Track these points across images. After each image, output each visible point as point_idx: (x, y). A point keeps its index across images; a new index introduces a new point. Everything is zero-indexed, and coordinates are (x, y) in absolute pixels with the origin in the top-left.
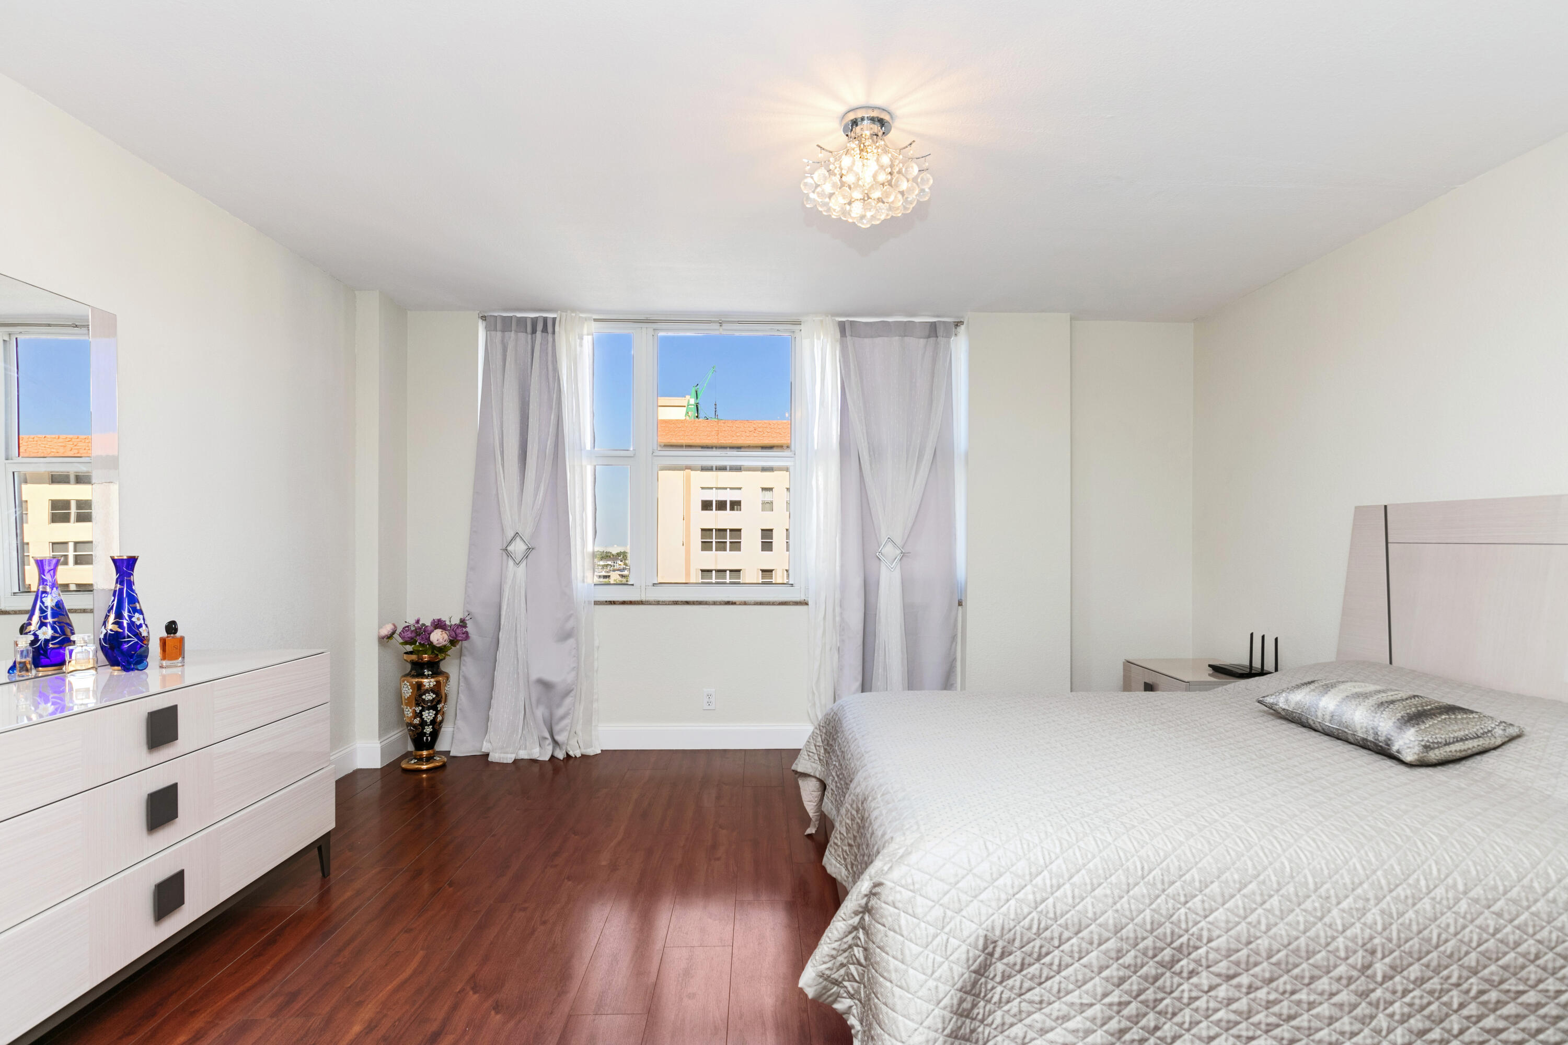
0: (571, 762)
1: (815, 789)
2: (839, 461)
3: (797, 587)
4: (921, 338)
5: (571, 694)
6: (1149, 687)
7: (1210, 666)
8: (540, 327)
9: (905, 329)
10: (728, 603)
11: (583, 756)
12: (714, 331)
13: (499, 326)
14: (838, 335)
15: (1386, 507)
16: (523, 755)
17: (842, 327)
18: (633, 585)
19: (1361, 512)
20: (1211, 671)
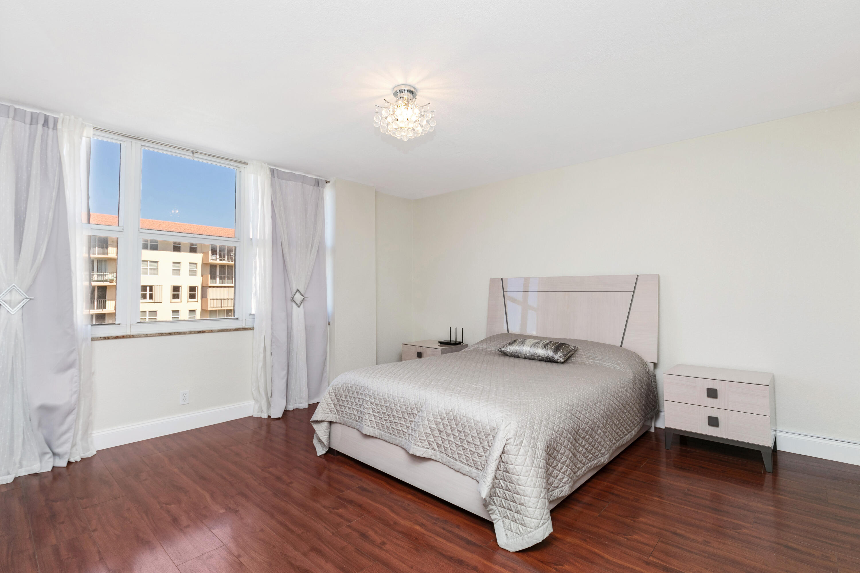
0: (71, 466)
1: (327, 428)
2: (271, 247)
3: (240, 319)
4: (312, 186)
5: (74, 412)
6: (420, 355)
7: (439, 342)
8: (41, 121)
9: (303, 179)
10: (200, 332)
11: (83, 459)
12: (188, 156)
13: (12, 114)
14: (270, 176)
15: (502, 279)
16: (23, 472)
17: (272, 171)
18: (119, 324)
19: (492, 281)
20: (439, 344)
